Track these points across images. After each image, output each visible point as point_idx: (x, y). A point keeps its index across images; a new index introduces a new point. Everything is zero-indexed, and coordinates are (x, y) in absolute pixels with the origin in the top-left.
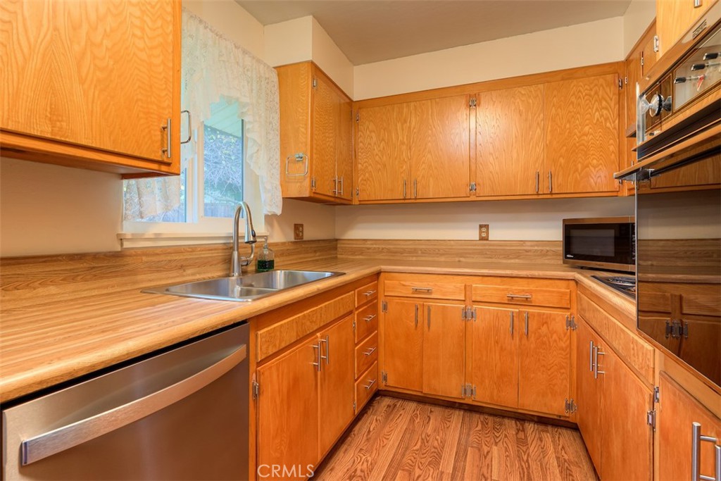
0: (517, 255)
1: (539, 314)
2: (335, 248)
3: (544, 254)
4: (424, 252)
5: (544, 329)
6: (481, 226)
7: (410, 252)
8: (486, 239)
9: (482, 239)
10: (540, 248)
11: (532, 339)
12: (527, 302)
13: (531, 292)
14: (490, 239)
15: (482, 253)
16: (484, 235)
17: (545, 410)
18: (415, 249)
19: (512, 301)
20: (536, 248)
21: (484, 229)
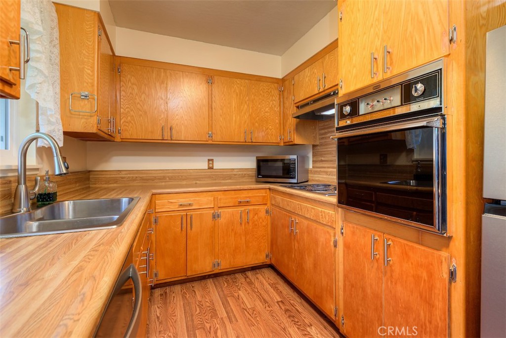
0: (230, 177)
1: (254, 209)
2: (88, 179)
3: (243, 176)
4: (171, 178)
5: (256, 217)
6: (209, 160)
7: (159, 179)
8: (212, 168)
9: (210, 168)
10: (241, 173)
11: (250, 224)
12: (247, 203)
13: (249, 197)
14: (214, 168)
15: (210, 177)
16: (211, 166)
17: (257, 262)
18: (164, 177)
19: (240, 204)
20: (239, 173)
21: (211, 162)
